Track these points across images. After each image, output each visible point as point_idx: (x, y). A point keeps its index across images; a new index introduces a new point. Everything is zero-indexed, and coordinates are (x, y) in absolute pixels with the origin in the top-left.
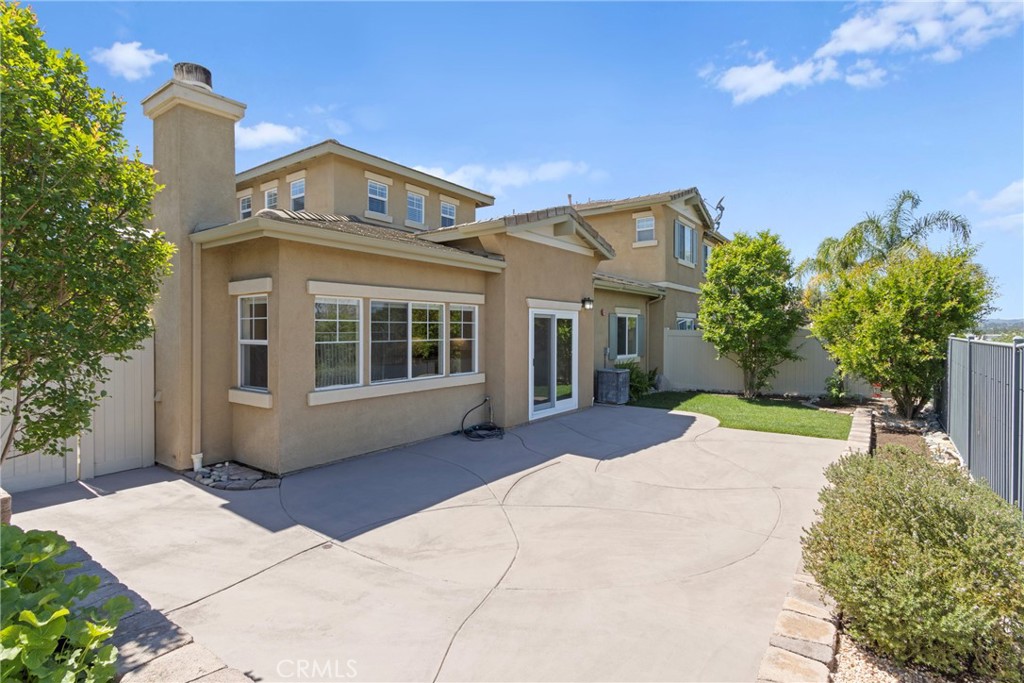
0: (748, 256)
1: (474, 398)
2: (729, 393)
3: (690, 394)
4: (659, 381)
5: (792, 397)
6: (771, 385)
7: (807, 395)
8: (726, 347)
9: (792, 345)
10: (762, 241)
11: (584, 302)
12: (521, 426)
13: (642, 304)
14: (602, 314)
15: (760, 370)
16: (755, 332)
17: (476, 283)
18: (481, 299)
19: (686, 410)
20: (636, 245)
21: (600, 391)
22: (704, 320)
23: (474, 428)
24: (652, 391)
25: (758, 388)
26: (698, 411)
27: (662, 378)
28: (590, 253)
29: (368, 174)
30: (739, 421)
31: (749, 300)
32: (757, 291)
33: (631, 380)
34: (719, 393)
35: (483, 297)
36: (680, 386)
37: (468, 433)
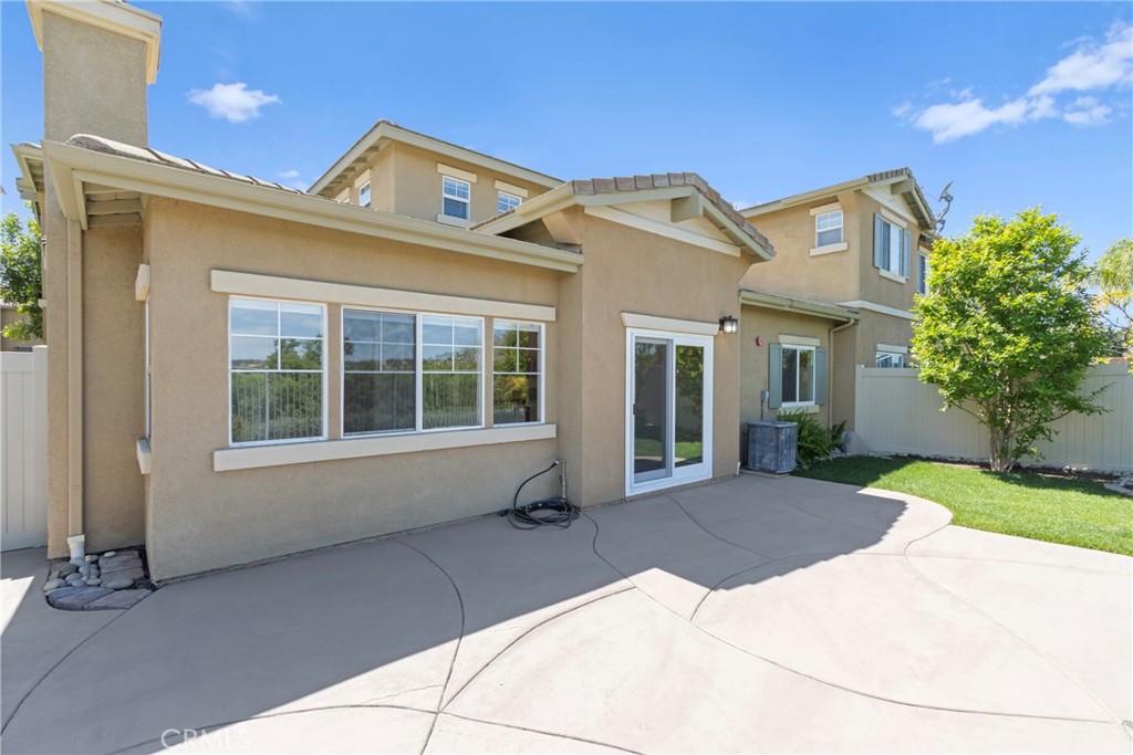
0: (1000, 250)
1: (538, 460)
2: (962, 462)
3: (898, 462)
4: (848, 439)
5: (1079, 473)
6: (1039, 452)
7: (1108, 471)
8: (961, 391)
9: (1085, 388)
10: (1027, 225)
11: (722, 322)
12: (611, 504)
13: (822, 330)
14: (758, 344)
15: (1020, 428)
16: (1015, 368)
17: (542, 289)
18: (550, 314)
19: (890, 488)
20: (813, 252)
21: (751, 453)
22: (921, 351)
23: (535, 507)
24: (837, 453)
25: (1017, 457)
26: (911, 491)
27: (852, 436)
28: (735, 252)
29: (442, 168)
30: (990, 516)
31: (1003, 317)
32: (1019, 299)
33: (799, 439)
34: (946, 461)
35: (553, 310)
36: (881, 447)
37: (521, 515)
